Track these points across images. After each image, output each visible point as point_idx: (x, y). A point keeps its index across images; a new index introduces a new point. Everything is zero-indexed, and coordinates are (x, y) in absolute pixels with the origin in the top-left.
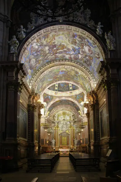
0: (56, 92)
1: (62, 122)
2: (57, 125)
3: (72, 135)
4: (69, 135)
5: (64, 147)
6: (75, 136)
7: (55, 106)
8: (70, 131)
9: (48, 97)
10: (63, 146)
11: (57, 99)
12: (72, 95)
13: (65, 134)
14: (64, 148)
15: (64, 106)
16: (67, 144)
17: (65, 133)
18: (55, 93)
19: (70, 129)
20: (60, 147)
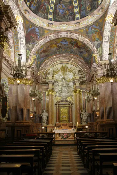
0: (51, 22)
1: (60, 83)
2: (52, 88)
3: (78, 104)
4: (72, 104)
5: (63, 125)
6: (82, 107)
7: (48, 56)
8: (74, 98)
9: (34, 29)
10: (62, 123)
11: (52, 37)
12: (80, 27)
13: (66, 103)
14: (63, 127)
15: (64, 56)
16: (69, 121)
17: (66, 101)
18: (49, 23)
19: (73, 94)
20: (56, 124)
